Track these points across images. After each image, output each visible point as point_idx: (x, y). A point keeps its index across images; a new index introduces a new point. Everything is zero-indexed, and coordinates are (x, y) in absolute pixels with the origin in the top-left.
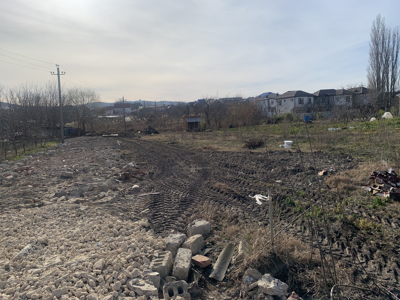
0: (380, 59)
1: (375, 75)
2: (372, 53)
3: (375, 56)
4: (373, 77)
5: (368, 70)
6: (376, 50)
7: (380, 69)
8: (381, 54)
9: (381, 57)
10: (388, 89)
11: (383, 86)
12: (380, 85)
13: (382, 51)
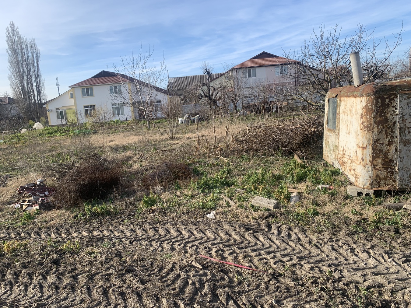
0: (21, 69)
1: (19, 85)
2: (12, 62)
3: (16, 65)
4: (18, 87)
5: (10, 79)
6: (16, 59)
7: (23, 78)
8: (22, 64)
9: (22, 67)
10: (34, 100)
11: (29, 96)
12: (26, 95)
13: (22, 60)
